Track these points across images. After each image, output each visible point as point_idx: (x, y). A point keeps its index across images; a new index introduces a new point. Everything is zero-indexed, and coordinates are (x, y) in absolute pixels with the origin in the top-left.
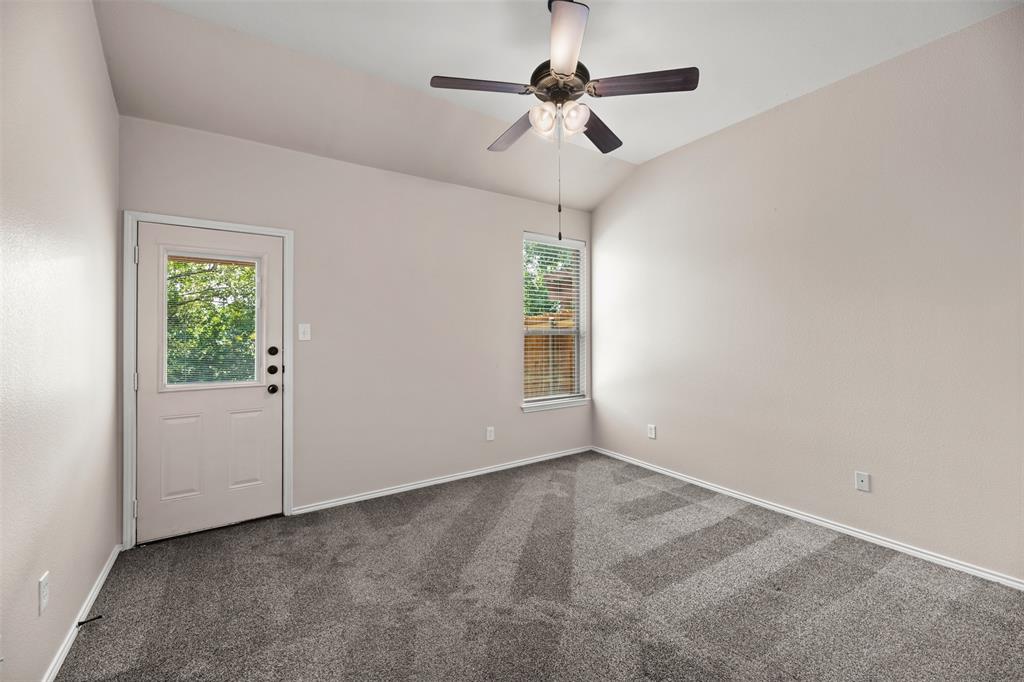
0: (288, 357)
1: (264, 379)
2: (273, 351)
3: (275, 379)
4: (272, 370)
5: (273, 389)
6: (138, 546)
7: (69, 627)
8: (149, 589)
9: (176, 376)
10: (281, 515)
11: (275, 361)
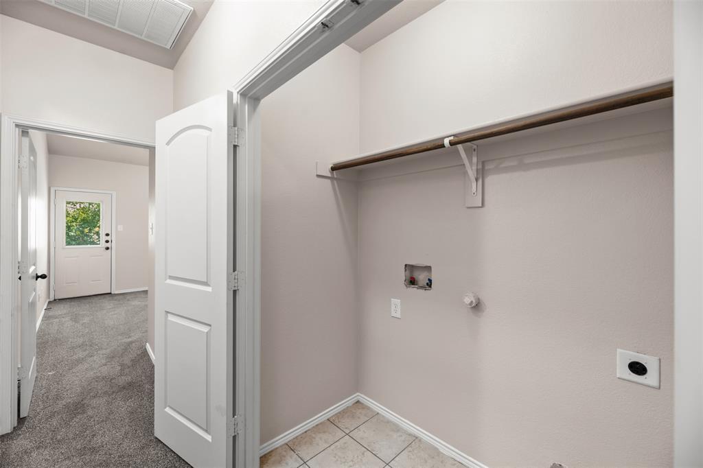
0: (113, 237)
1: (104, 245)
2: (107, 235)
3: (108, 245)
4: (107, 242)
5: (107, 248)
6: (55, 300)
7: (42, 310)
8: (60, 310)
9: (68, 243)
10: (110, 293)
11: (108, 238)
